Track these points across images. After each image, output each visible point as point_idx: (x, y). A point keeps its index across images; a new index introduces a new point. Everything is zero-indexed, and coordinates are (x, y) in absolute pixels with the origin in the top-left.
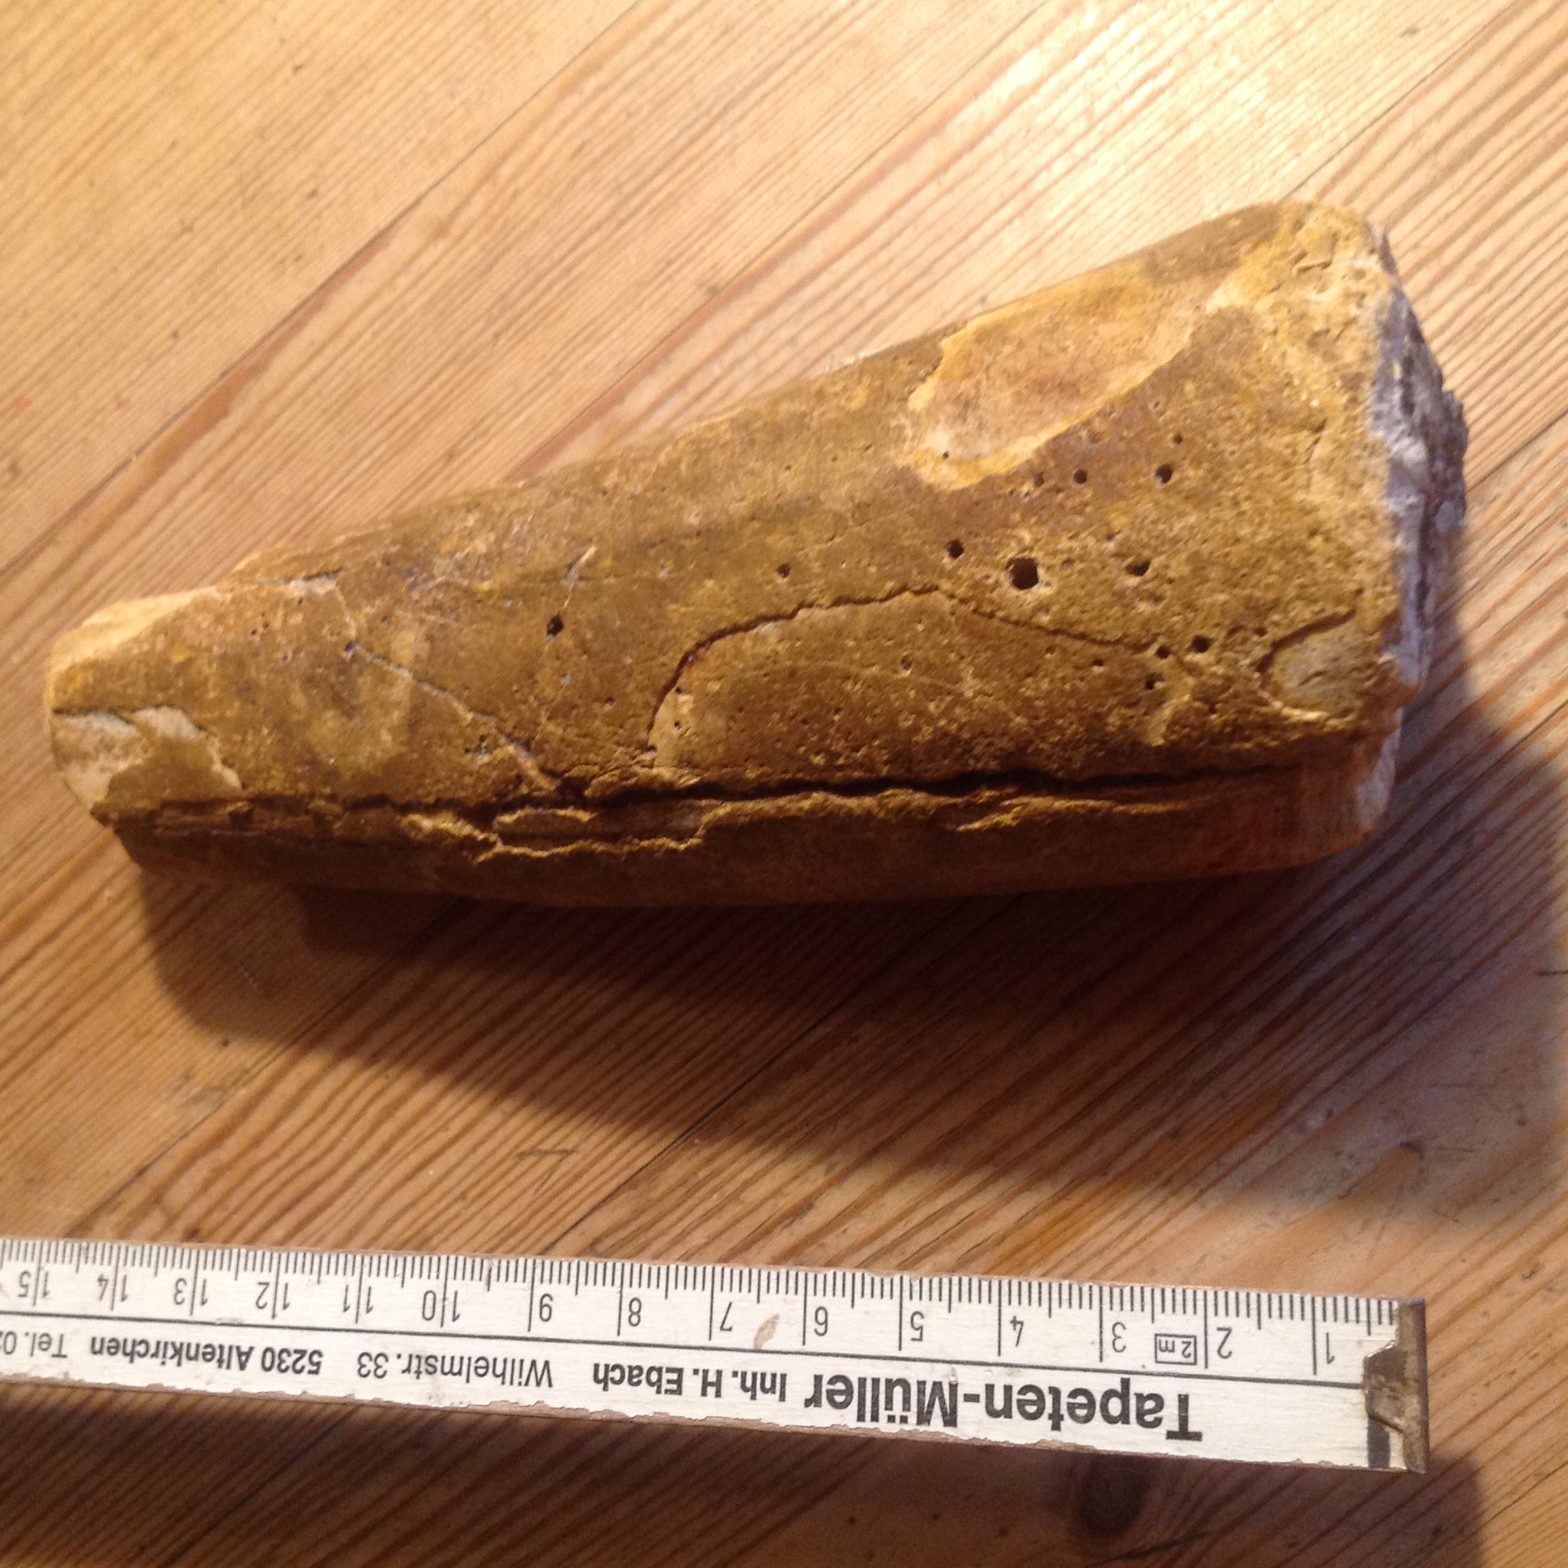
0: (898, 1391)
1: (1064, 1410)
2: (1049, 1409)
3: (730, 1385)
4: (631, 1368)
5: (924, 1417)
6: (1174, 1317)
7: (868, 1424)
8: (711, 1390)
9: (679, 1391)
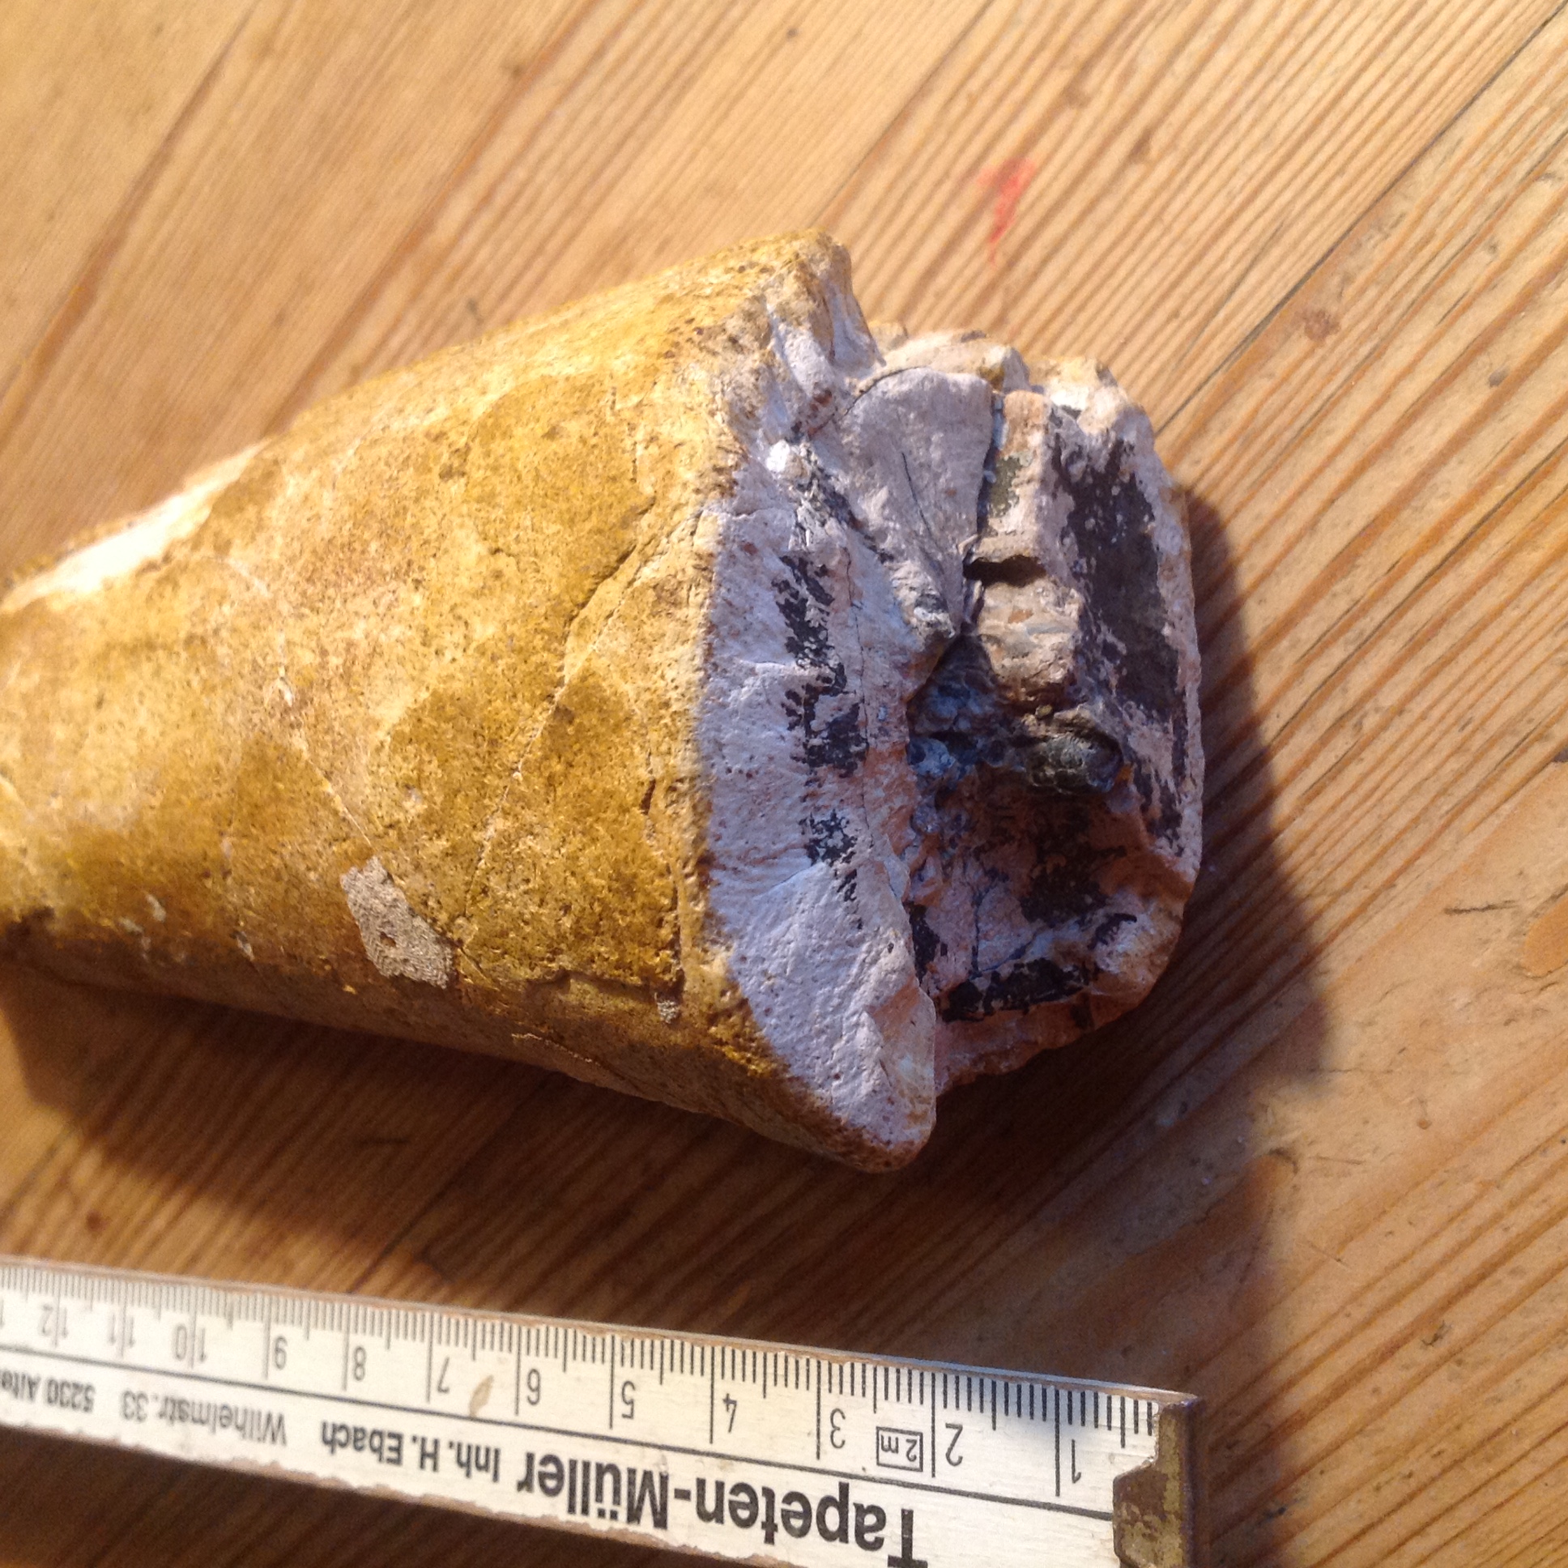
0: (608, 1479)
1: (778, 1520)
2: (762, 1516)
3: (447, 1456)
4: (356, 1430)
5: (634, 1516)
6: (898, 1406)
7: (578, 1518)
8: (429, 1462)
9: (397, 1462)
